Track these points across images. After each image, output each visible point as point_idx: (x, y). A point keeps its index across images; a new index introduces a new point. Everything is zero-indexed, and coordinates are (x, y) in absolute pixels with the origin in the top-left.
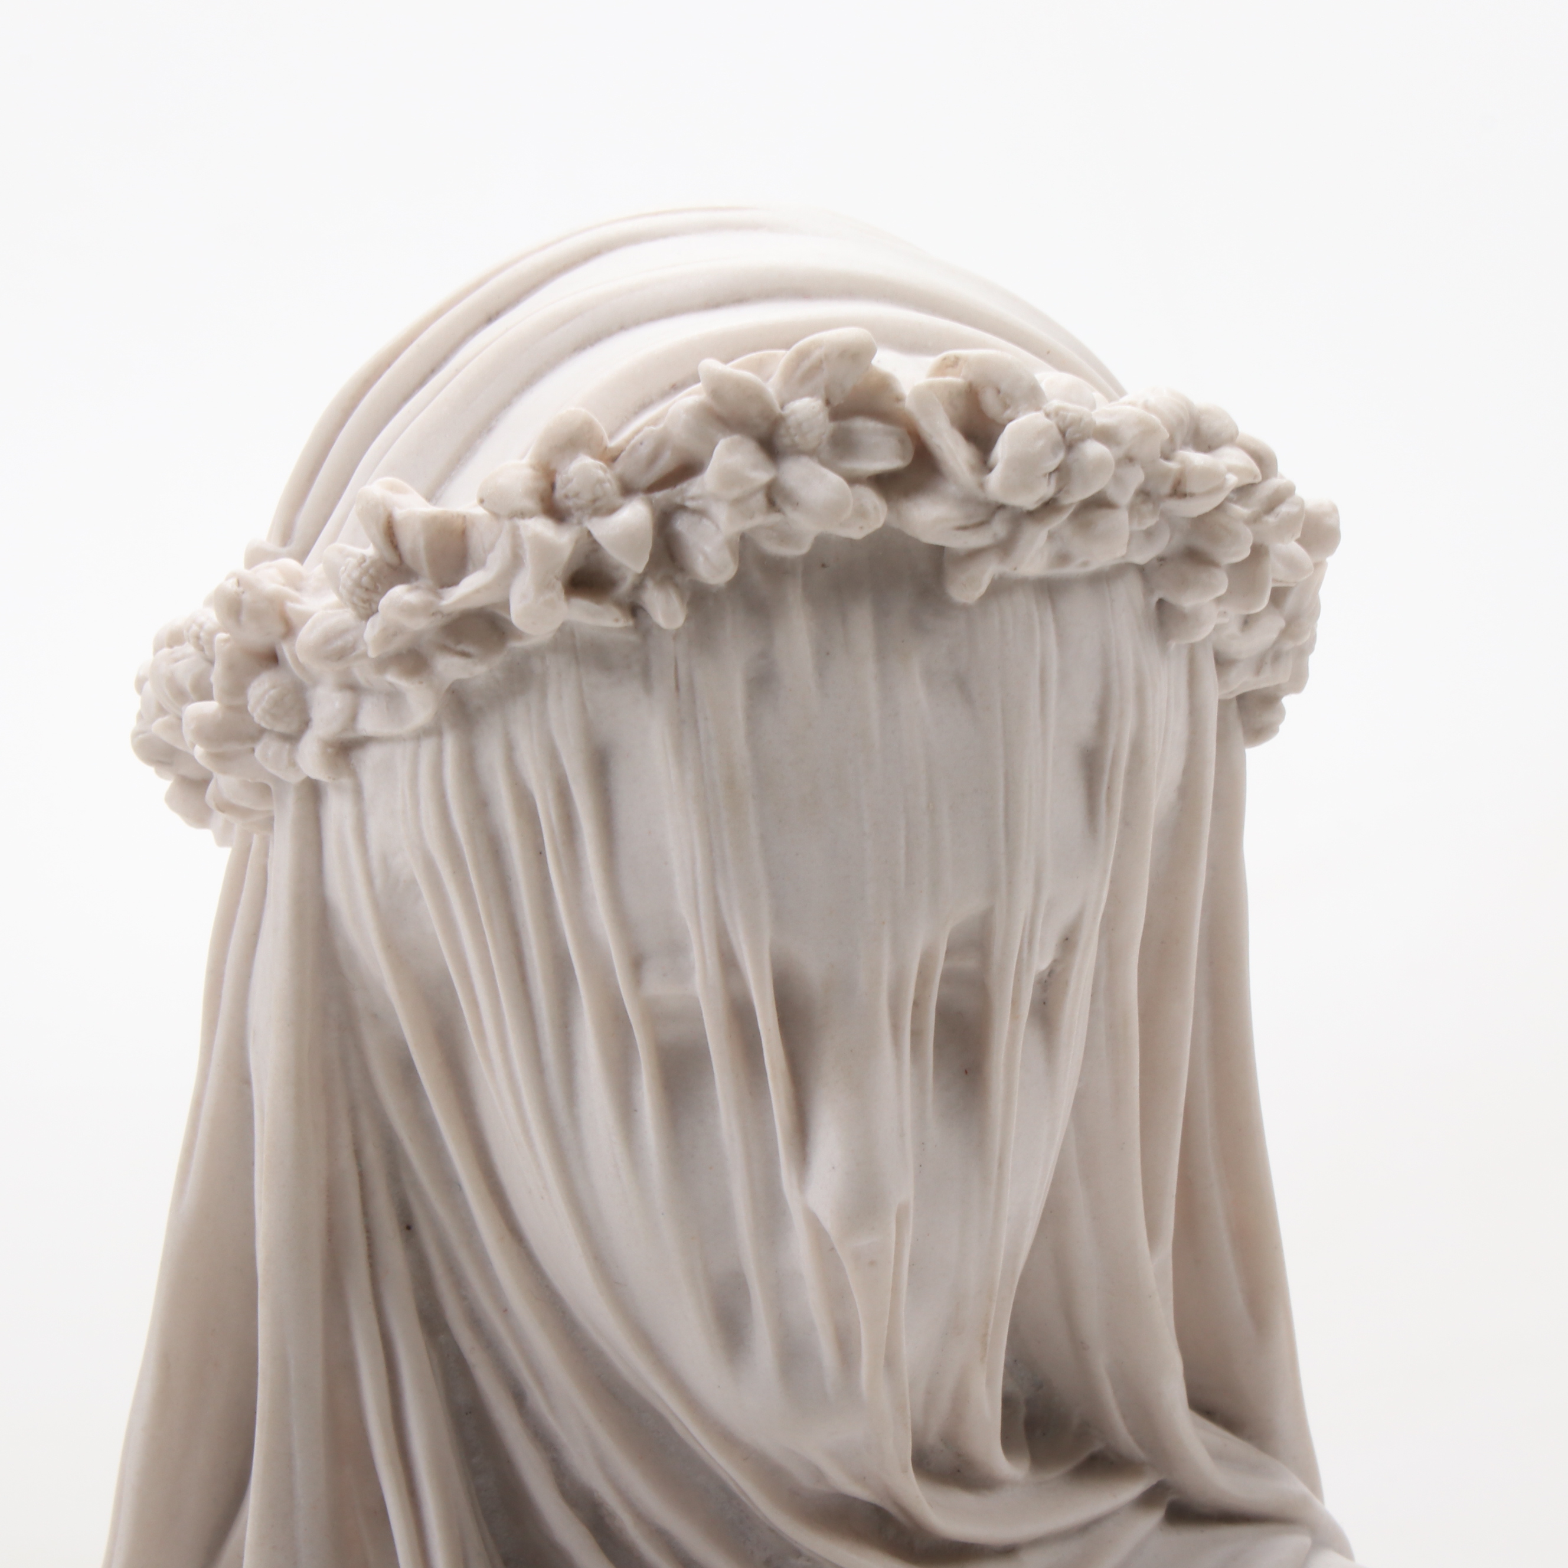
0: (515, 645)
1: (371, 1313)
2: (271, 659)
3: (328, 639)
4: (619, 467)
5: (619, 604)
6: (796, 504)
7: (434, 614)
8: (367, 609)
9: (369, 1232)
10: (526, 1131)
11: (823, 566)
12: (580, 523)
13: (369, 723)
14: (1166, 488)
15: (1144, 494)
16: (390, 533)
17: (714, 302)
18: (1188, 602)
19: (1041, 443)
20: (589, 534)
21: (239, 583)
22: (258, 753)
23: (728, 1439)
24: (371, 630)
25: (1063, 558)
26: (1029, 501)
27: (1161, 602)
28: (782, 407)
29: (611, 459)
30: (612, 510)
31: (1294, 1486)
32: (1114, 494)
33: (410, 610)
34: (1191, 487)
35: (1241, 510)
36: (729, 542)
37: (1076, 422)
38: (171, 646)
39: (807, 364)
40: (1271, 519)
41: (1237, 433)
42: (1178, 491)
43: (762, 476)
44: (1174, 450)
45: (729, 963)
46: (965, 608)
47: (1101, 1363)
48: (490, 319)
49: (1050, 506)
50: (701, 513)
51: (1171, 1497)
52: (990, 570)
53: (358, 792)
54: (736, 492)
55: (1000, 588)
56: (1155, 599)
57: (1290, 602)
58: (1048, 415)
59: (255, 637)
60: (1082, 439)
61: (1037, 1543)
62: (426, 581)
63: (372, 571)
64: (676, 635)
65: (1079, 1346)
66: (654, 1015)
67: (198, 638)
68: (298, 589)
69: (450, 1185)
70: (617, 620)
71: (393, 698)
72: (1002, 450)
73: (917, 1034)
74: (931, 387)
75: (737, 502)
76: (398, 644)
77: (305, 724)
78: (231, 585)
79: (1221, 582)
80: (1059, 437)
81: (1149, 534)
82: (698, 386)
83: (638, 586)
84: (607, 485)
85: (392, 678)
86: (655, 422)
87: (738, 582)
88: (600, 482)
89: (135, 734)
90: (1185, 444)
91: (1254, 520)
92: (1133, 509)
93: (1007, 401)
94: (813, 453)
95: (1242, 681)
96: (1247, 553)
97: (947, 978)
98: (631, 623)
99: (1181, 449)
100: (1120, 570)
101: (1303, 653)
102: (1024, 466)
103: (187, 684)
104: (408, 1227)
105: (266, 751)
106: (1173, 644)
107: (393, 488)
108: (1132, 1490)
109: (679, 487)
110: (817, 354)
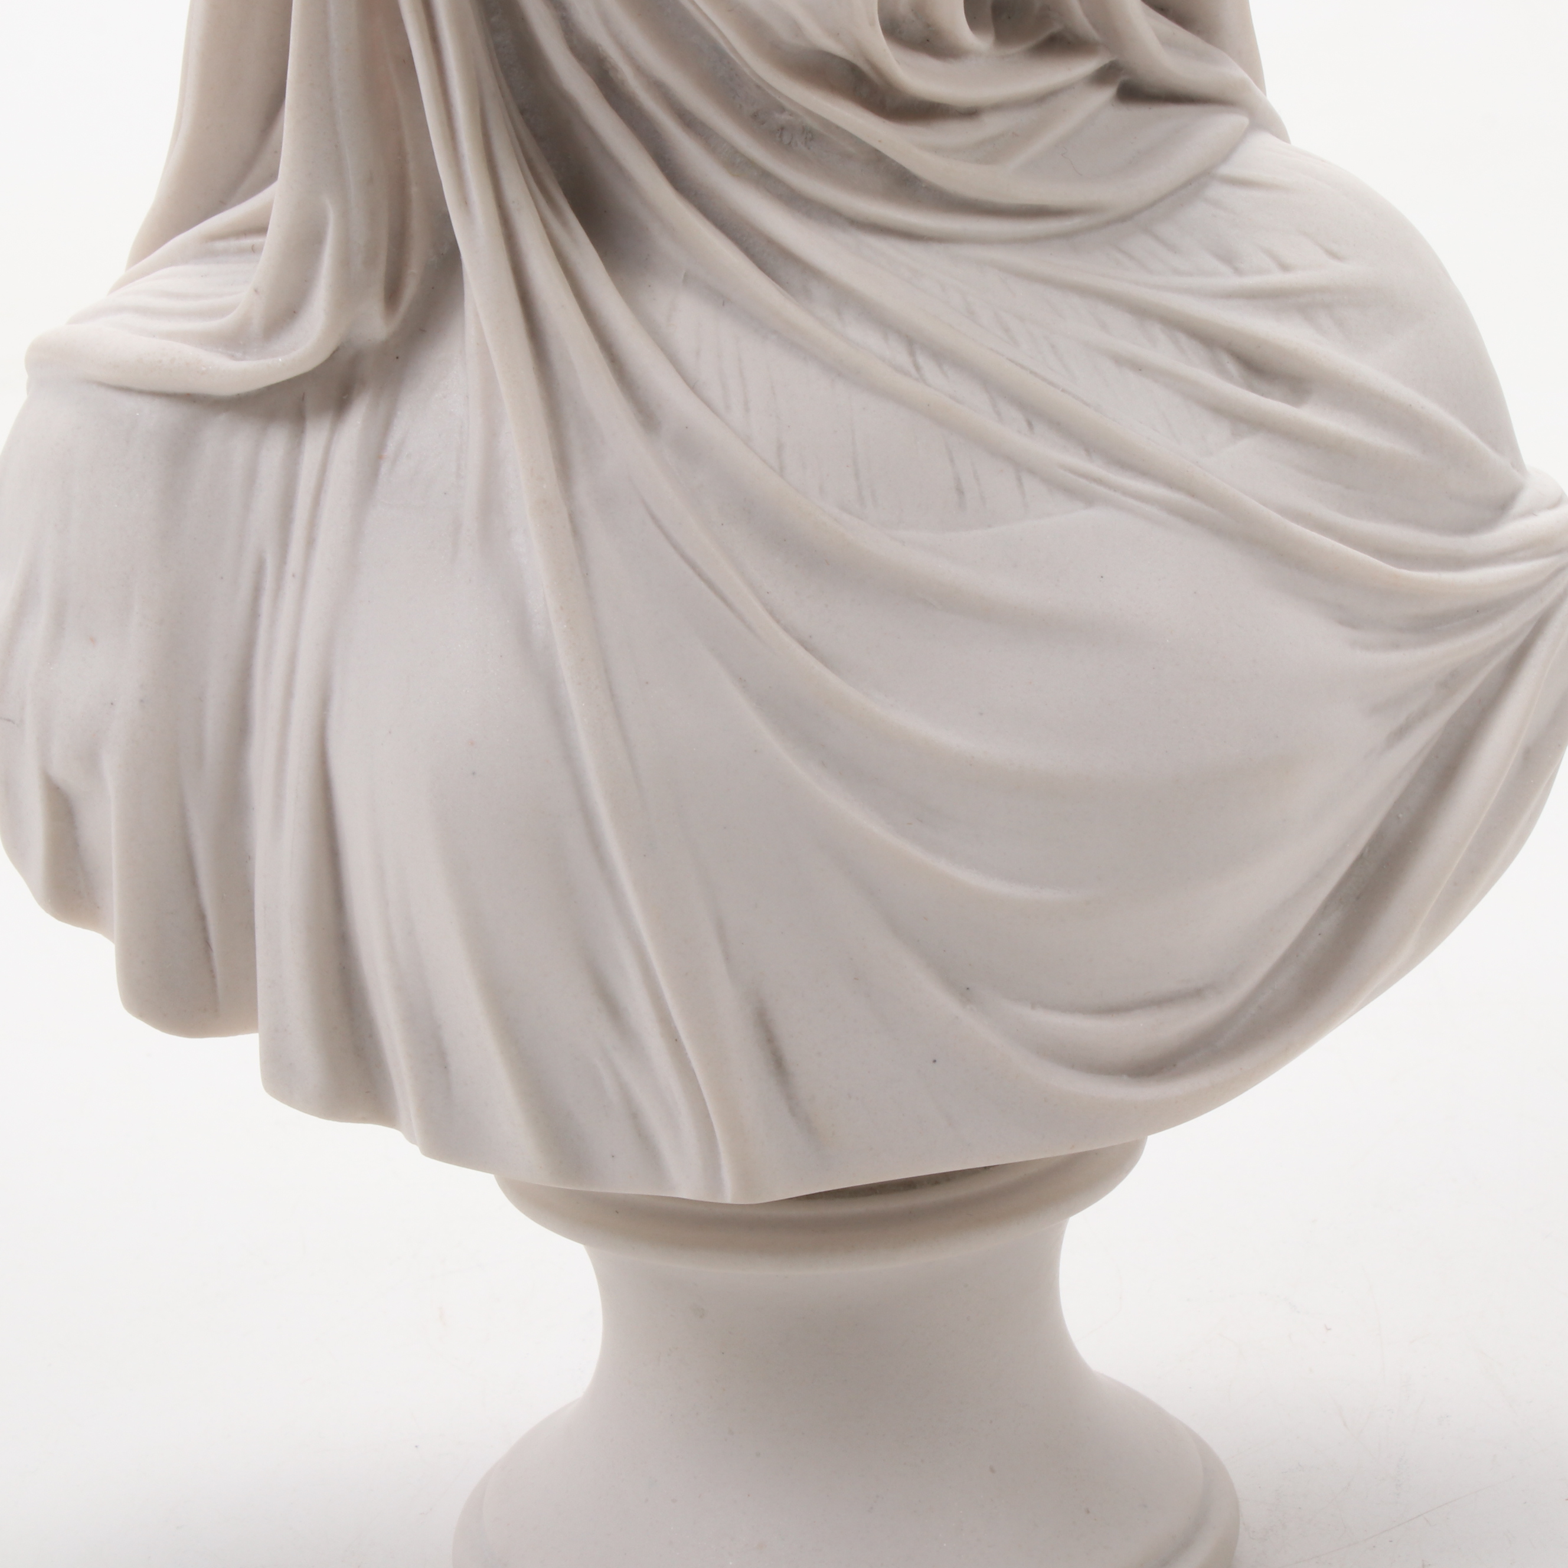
31: (1234, 72)
51: (1123, 78)
61: (998, 107)
108: (1087, 66)
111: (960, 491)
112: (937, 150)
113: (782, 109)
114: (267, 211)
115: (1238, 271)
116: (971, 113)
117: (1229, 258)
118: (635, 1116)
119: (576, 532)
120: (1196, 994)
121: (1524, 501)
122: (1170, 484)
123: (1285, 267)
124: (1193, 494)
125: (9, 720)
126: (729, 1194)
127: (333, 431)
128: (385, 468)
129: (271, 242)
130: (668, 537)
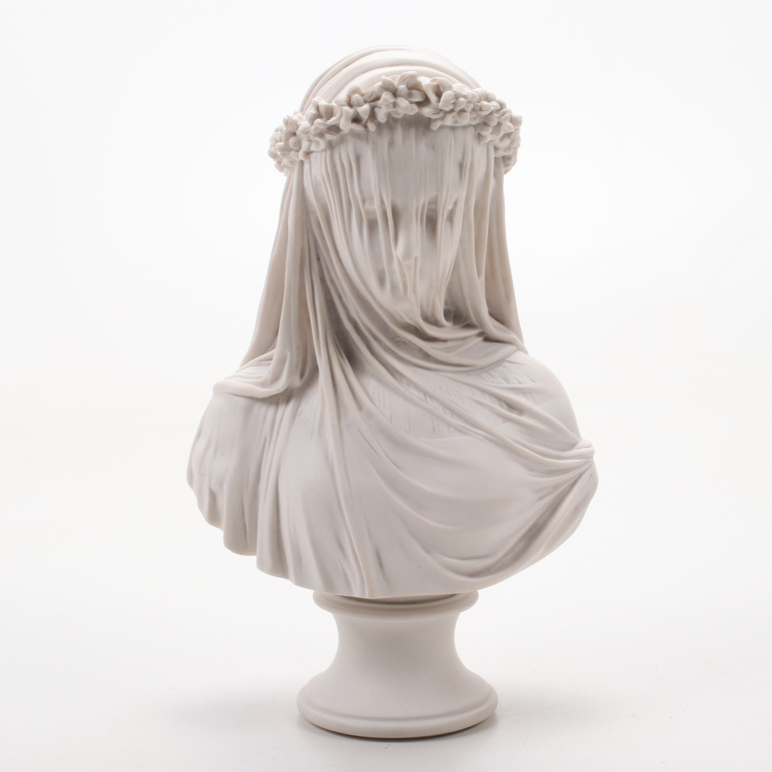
0: (342, 133)
1: (309, 275)
2: (294, 134)
3: (304, 129)
4: (364, 97)
5: (362, 125)
6: (399, 107)
7: (325, 125)
8: (312, 124)
9: (310, 259)
10: (341, 236)
11: (406, 120)
12: (355, 108)
13: (313, 148)
14: (478, 109)
15: (474, 110)
16: (318, 108)
17: (392, 65)
18: (483, 133)
19: (450, 97)
20: (357, 110)
21: (288, 117)
22: (291, 154)
23: (382, 307)
24: (313, 128)
25: (456, 122)
26: (447, 109)
27: (479, 134)
28: (398, 86)
29: (362, 95)
30: (362, 106)
31: (513, 336)
32: (466, 109)
33: (320, 124)
34: (483, 109)
35: (497, 115)
36: (385, 114)
37: (459, 94)
38: (276, 132)
39: (403, 78)
40: (503, 117)
41: (496, 98)
42: (481, 110)
43: (392, 100)
44: (481, 101)
45: (382, 202)
46: (434, 131)
47: (468, 302)
48: (347, 66)
49: (452, 111)
50: (380, 107)
51: (485, 336)
52: (439, 124)
53: (310, 163)
54: (386, 103)
55: (442, 127)
56: (477, 133)
57: (512, 137)
58: (453, 92)
59: (291, 129)
60: (460, 97)
61: (452, 340)
62: (325, 119)
63: (314, 116)
64: (374, 132)
65: (464, 298)
66: (367, 213)
67: (281, 130)
68: (301, 120)
69: (327, 250)
70: (361, 128)
71: (318, 143)
72: (442, 99)
73: (422, 221)
74: (429, 84)
75: (387, 105)
76: (318, 131)
77: (300, 148)
78: (286, 118)
79: (490, 130)
80: (455, 96)
81: (475, 118)
82: (381, 82)
83: (366, 122)
84: (361, 101)
85: (317, 138)
86: (371, 89)
87: (387, 122)
88: (359, 100)
89: (269, 151)
90: (484, 100)
91: (499, 117)
92: (471, 113)
93: (445, 89)
94: (403, 97)
95: (501, 153)
96: (496, 124)
97: (429, 210)
98: (365, 129)
99: (483, 101)
100: (469, 126)
101: (516, 148)
102: (447, 102)
103: (278, 139)
104: (319, 259)
105: (292, 153)
106: (482, 143)
107: (320, 99)
108: (475, 332)
109: (376, 102)
110: (406, 76)
111: (434, 429)
112: (435, 349)
113: (399, 337)
114: (273, 355)
115: (508, 383)
116: (445, 341)
117: (507, 380)
118: (346, 576)
119: (341, 433)
120: (485, 557)
121: (579, 445)
122: (486, 431)
123: (520, 383)
124: (491, 434)
125: (202, 474)
126: (367, 597)
127: (286, 407)
128: (297, 417)
129: (273, 362)
130: (362, 435)
